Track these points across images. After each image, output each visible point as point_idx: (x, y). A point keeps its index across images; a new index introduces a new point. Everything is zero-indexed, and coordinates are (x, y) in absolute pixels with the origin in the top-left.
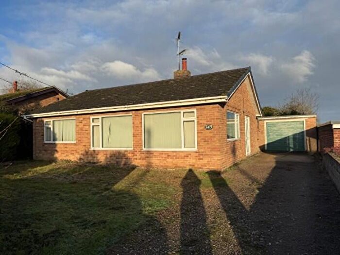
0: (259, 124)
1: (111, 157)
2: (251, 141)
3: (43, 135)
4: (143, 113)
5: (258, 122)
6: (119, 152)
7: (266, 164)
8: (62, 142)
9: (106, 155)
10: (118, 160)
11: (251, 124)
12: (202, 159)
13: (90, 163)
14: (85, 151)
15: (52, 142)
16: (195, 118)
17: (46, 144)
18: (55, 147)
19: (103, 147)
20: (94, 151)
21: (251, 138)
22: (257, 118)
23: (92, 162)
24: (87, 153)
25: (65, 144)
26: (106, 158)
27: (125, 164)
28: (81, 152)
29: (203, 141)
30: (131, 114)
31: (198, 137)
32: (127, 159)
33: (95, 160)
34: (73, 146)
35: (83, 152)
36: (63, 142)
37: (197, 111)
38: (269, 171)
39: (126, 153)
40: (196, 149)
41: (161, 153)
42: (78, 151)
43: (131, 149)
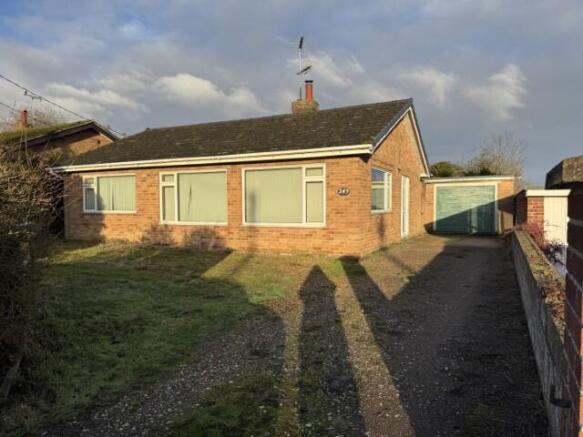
0: (425, 190)
1: (193, 235)
2: (410, 215)
3: (81, 200)
4: (244, 169)
5: (424, 186)
6: (206, 229)
7: (428, 249)
8: (112, 212)
9: (185, 232)
10: (204, 240)
11: (411, 189)
12: (332, 239)
13: (159, 244)
14: (152, 226)
15: (96, 211)
16: (323, 178)
17: (87, 214)
18: (102, 219)
19: (179, 219)
20: (166, 226)
21: (410, 211)
22: (422, 179)
23: (162, 242)
24: (154, 229)
25: (118, 215)
26: (186, 237)
27: (215, 247)
28: (144, 228)
29: (335, 212)
30: (224, 169)
31: (328, 206)
32: (218, 238)
33: (168, 240)
34: (131, 218)
35: (147, 228)
36: (115, 212)
37: (327, 168)
38: (431, 258)
39: (216, 230)
40: (323, 225)
41: (271, 230)
42: (140, 225)
43: (225, 224)
